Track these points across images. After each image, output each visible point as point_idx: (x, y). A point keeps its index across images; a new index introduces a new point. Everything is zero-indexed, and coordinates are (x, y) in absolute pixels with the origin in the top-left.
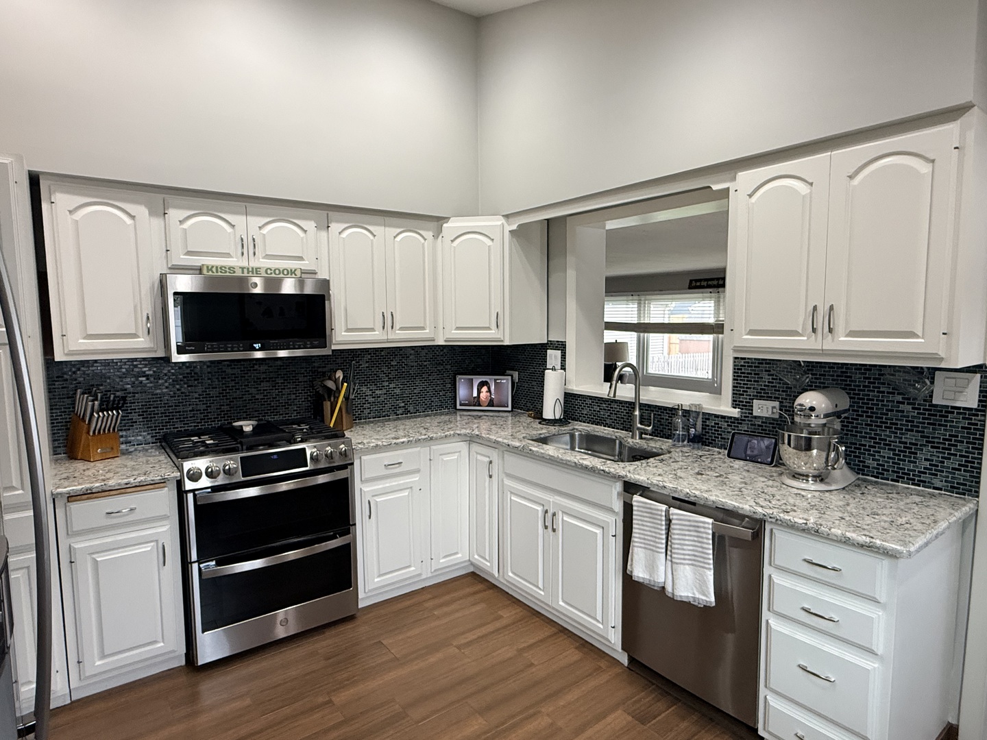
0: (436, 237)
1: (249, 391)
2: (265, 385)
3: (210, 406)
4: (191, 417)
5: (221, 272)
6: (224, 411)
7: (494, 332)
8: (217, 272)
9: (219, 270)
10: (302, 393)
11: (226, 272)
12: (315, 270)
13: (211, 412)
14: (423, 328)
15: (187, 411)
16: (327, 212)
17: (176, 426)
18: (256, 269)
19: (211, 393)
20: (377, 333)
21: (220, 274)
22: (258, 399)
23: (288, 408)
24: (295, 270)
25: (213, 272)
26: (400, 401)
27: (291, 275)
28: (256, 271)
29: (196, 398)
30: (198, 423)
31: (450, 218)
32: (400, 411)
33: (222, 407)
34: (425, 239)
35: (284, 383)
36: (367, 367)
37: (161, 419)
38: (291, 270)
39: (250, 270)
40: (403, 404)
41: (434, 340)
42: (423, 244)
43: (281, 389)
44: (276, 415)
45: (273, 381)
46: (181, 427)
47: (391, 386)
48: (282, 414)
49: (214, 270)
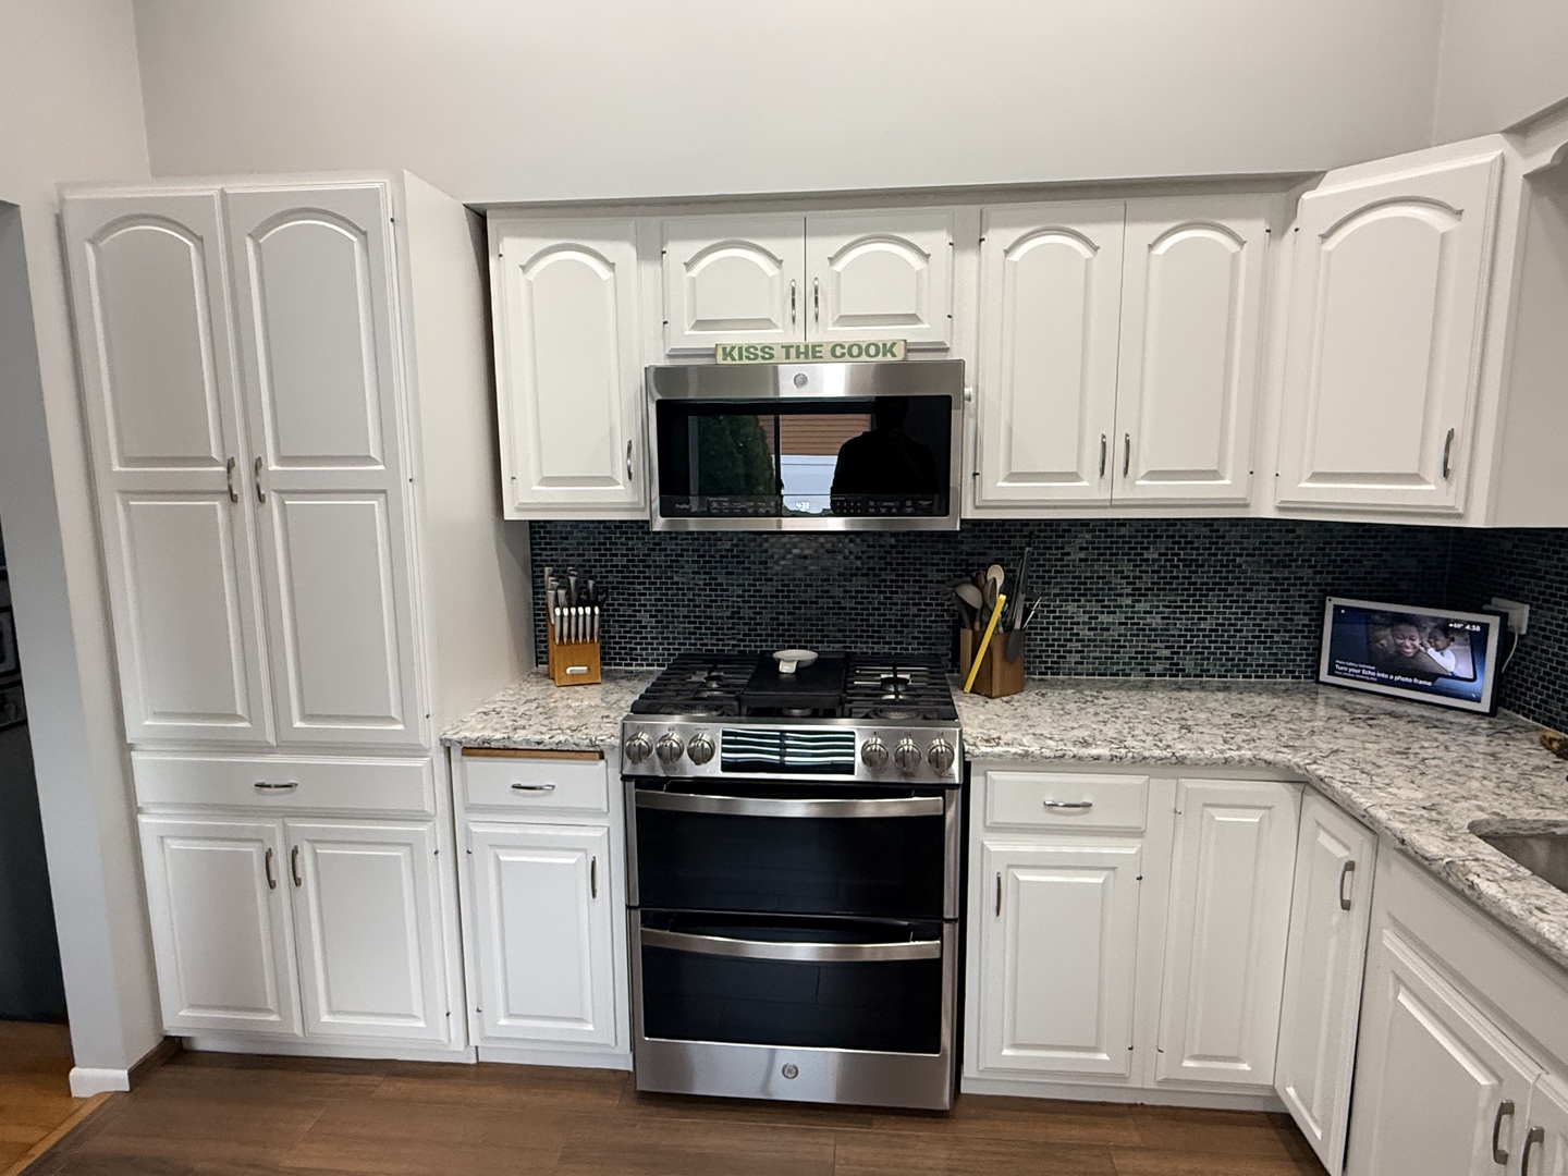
0: (1275, 233)
1: (828, 591)
2: (858, 583)
3: (760, 613)
4: (728, 629)
5: (748, 358)
6: (783, 624)
7: (1432, 487)
8: (741, 358)
9: (745, 354)
10: (931, 605)
11: (756, 357)
12: (942, 343)
13: (761, 624)
14: (1214, 474)
15: (722, 618)
16: (979, 207)
17: (705, 641)
18: (814, 347)
19: (763, 588)
20: (1085, 484)
21: (745, 361)
22: (845, 608)
23: (902, 632)
24: (894, 344)
25: (733, 359)
26: (1158, 644)
27: (884, 355)
28: (814, 352)
29: (738, 596)
30: (739, 640)
31: (1324, 173)
32: (1159, 667)
33: (781, 617)
34: (1242, 243)
35: (897, 581)
36: (1081, 560)
37: (682, 625)
38: (884, 345)
39: (802, 350)
40: (1167, 653)
41: (1246, 506)
42: (1235, 257)
43: (891, 592)
44: (878, 643)
45: (874, 576)
46: (712, 645)
47: (1141, 607)
48: (890, 643)
49: (735, 354)
